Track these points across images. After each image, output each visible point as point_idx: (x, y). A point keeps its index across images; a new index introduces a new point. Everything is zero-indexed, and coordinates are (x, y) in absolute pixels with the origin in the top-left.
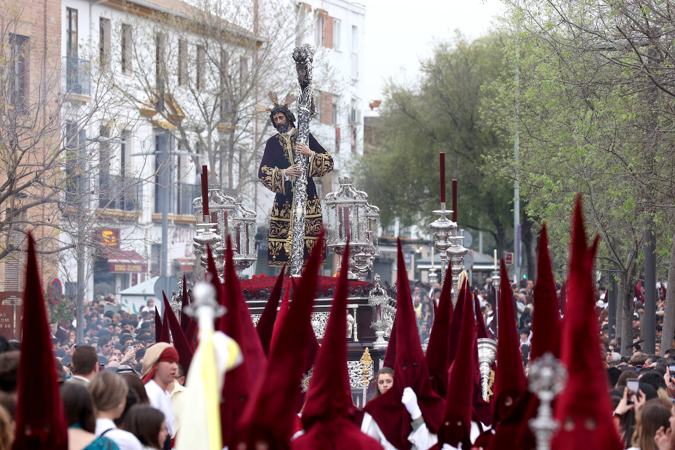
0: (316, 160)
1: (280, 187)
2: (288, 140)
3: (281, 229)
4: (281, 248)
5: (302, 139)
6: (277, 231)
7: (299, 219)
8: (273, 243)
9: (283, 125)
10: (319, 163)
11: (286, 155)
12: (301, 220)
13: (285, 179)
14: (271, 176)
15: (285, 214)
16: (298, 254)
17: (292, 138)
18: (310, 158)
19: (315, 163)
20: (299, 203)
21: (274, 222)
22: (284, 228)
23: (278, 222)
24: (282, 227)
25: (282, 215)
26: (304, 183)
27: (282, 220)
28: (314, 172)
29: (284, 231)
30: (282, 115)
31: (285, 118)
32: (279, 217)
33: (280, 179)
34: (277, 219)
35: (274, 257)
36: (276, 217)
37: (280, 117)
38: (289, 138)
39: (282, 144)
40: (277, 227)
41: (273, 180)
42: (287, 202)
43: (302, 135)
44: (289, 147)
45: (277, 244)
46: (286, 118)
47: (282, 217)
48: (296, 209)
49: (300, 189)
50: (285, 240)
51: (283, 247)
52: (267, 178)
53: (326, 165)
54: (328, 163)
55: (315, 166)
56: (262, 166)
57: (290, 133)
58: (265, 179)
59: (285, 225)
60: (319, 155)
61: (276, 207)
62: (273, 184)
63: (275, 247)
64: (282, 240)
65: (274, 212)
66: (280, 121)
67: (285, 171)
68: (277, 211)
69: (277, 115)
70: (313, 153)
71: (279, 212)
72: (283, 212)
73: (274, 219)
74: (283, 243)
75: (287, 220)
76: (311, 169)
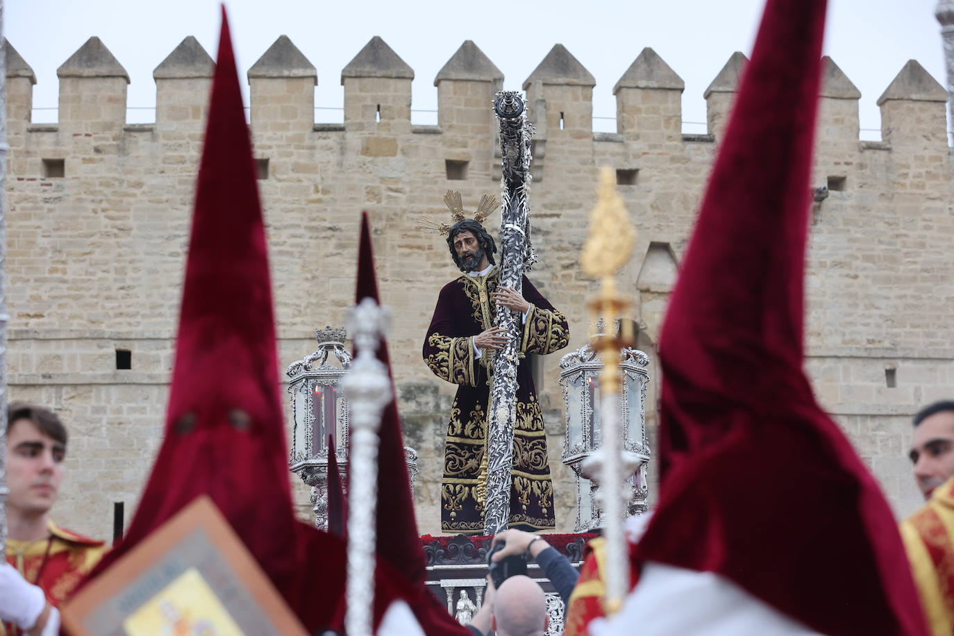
0: (537, 319)
1: (464, 371)
2: (481, 287)
3: (467, 459)
4: (466, 495)
5: (509, 282)
6: (458, 462)
7: (501, 429)
8: (451, 488)
9: (472, 255)
10: (541, 325)
11: (476, 314)
12: (505, 432)
13: (475, 354)
14: (448, 351)
15: (473, 430)
16: (500, 497)
17: (490, 283)
18: (524, 317)
19: (533, 324)
20: (503, 399)
21: (453, 446)
22: (473, 457)
23: (461, 445)
24: (467, 455)
25: (468, 431)
26: (513, 363)
27: (469, 441)
28: (532, 344)
29: (472, 463)
30: (470, 235)
31: (475, 242)
32: (462, 435)
33: (465, 356)
34: (458, 440)
35: (453, 514)
36: (456, 435)
37: (467, 241)
38: (484, 281)
39: (469, 294)
40: (459, 455)
41: (451, 359)
42: (478, 407)
43: (510, 273)
44: (483, 298)
45: (458, 488)
46: (479, 242)
47: (468, 437)
48: (495, 409)
49: (503, 372)
50: (474, 481)
51: (470, 494)
52: (440, 356)
53: (556, 333)
54: (558, 328)
55: (533, 331)
56: (430, 334)
57: (485, 273)
58: (435, 357)
59: (475, 451)
60: (541, 311)
61: (457, 417)
62: (451, 367)
63: (455, 494)
64: (468, 481)
65: (453, 427)
66: (465, 248)
67: (474, 339)
68: (458, 424)
69: (461, 237)
70: (531, 307)
71: (463, 427)
72: (470, 426)
73: (452, 439)
74: (470, 486)
75: (477, 442)
76: (526, 337)
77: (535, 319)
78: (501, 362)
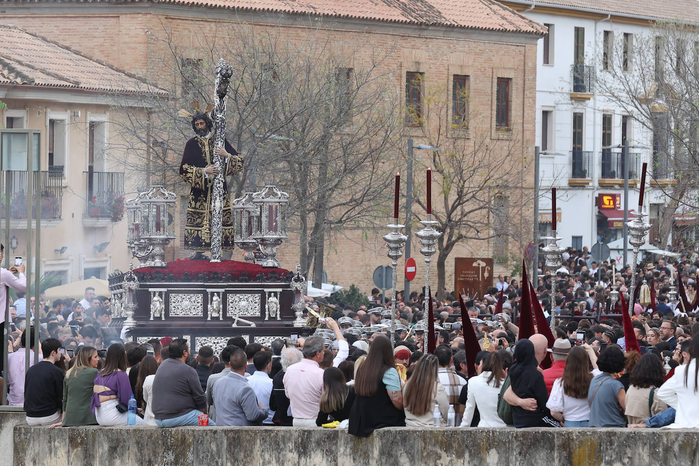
1: (200, 183)
2: (206, 143)
3: (197, 219)
4: (196, 235)
5: (220, 142)
6: (192, 220)
7: (217, 212)
8: (189, 231)
9: (202, 130)
10: (234, 163)
11: (204, 155)
12: (219, 213)
13: (205, 176)
14: (192, 173)
15: (200, 206)
17: (210, 141)
18: (226, 160)
19: (230, 163)
20: (218, 198)
21: (191, 213)
22: (199, 218)
23: (194, 213)
24: (197, 217)
25: (197, 206)
27: (198, 211)
28: (230, 172)
29: (199, 220)
30: (202, 121)
31: (205, 124)
32: (195, 208)
33: (200, 177)
34: (193, 210)
35: (190, 243)
36: (192, 208)
37: (201, 123)
38: (207, 141)
39: (200, 146)
40: (193, 217)
41: (194, 177)
42: (202, 195)
43: (219, 138)
44: (207, 149)
45: (192, 231)
47: (198, 209)
48: (215, 202)
49: (218, 185)
50: (200, 229)
51: (198, 234)
52: (189, 175)
53: (239, 166)
54: (240, 164)
55: (230, 166)
56: (183, 163)
57: (208, 136)
58: (186, 175)
59: (200, 215)
60: (234, 157)
61: (193, 200)
62: (193, 181)
63: (191, 234)
64: (197, 228)
65: (191, 204)
66: (200, 126)
67: (204, 170)
68: (193, 203)
69: (199, 121)
70: (230, 155)
71: (195, 204)
72: (198, 204)
73: (190, 210)
74: (198, 231)
75: (201, 211)
76: (227, 169)
77: (231, 161)
78: (217, 181)
